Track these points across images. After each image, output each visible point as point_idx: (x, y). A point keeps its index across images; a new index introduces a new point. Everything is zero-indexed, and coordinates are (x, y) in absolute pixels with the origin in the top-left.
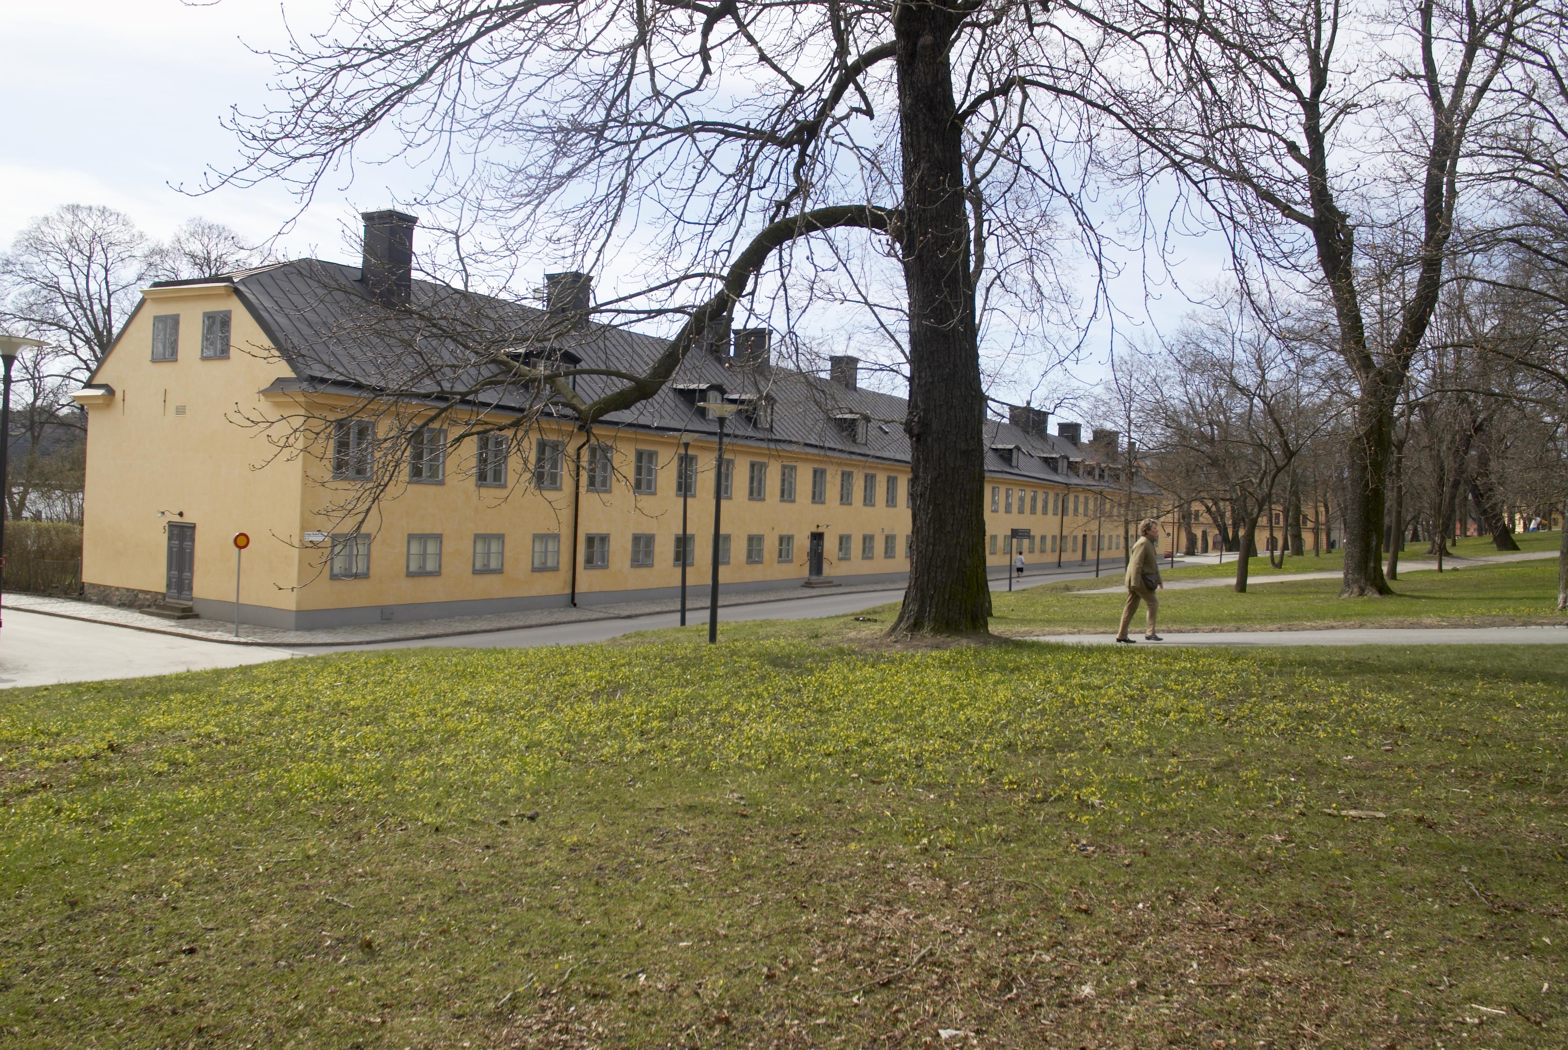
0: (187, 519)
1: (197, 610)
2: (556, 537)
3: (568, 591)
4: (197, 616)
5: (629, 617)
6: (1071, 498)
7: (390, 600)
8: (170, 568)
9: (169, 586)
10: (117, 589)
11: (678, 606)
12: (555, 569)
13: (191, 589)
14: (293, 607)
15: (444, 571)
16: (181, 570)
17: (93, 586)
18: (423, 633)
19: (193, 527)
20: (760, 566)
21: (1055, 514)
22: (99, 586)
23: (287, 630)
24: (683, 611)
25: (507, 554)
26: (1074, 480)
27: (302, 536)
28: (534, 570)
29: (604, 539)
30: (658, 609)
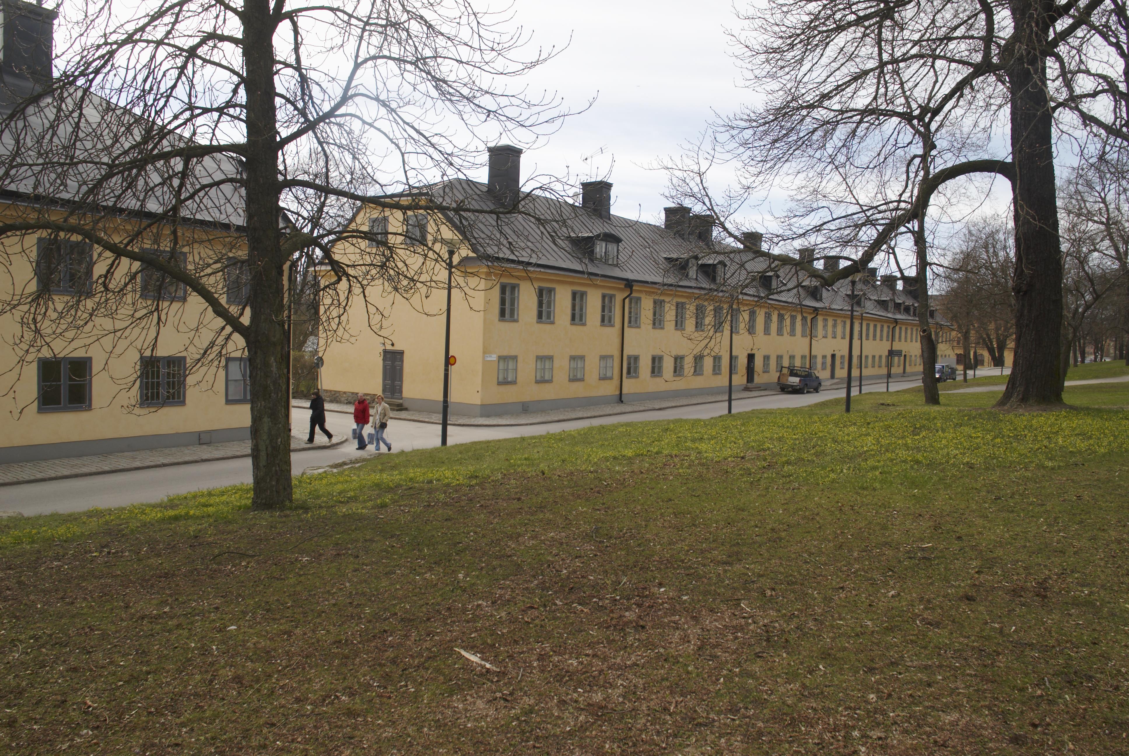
0: (397, 347)
1: (406, 405)
2: (612, 357)
3: (618, 393)
4: (406, 409)
5: (660, 409)
6: (897, 329)
7: (526, 398)
8: (384, 379)
9: (384, 391)
10: (345, 393)
11: (727, 398)
12: (611, 378)
13: (401, 392)
14: (479, 402)
15: (554, 379)
16: (393, 380)
17: (326, 391)
18: (556, 419)
19: (401, 353)
20: (720, 376)
21: (888, 340)
22: (331, 391)
23: (475, 417)
24: (730, 401)
25: (586, 368)
26: (898, 316)
27: (484, 358)
28: (601, 379)
29: (636, 358)
30: (674, 405)
